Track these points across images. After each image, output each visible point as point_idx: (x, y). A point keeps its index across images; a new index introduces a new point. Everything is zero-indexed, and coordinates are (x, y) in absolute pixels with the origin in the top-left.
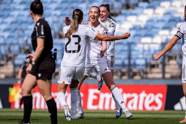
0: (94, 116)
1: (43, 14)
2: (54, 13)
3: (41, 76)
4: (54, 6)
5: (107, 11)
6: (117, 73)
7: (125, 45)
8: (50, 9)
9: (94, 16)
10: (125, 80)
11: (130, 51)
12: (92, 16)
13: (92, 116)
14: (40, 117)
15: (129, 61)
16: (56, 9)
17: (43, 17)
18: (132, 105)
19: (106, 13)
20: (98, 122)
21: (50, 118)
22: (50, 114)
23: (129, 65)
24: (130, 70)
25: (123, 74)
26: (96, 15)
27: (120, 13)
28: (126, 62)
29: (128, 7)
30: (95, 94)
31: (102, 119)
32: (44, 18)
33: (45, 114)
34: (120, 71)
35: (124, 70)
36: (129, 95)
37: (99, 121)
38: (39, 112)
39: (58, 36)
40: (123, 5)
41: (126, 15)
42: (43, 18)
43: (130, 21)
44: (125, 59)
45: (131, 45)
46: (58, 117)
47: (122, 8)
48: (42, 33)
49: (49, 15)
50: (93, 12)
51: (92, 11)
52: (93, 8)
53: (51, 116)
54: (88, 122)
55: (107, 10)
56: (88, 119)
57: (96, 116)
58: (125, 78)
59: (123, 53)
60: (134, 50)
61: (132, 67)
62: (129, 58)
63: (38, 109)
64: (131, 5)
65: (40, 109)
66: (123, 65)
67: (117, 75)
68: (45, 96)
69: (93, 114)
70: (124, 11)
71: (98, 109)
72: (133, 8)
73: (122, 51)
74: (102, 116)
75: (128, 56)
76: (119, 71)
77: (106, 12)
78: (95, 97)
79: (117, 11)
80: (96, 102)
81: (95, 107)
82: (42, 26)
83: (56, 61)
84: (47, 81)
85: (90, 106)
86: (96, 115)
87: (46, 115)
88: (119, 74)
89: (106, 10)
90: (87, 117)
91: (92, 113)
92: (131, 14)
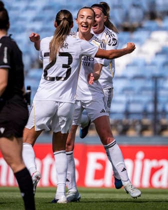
0: (97, 198)
1: (9, 30)
2: (30, 26)
3: (4, 132)
4: (30, 15)
5: (102, 16)
6: (134, 125)
7: (149, 80)
8: (24, 19)
9: (86, 23)
10: (148, 138)
11: (156, 90)
12: (83, 23)
13: (92, 197)
14: (7, 199)
15: (156, 107)
16: (35, 20)
17: (9, 33)
18: (160, 179)
19: (100, 18)
20: (102, 207)
21: (23, 201)
22: (23, 194)
23: (155, 113)
24: (156, 122)
25: (145, 128)
26: (89, 21)
27: (140, 27)
28: (150, 108)
29: (153, 16)
30: (99, 161)
31: (110, 201)
32: (11, 35)
33: (14, 193)
34: (140, 122)
35: (147, 121)
36: (154, 163)
37: (105, 206)
38: (6, 191)
39: (37, 65)
40: (145, 14)
41: (150, 30)
42: (8, 35)
43: (157, 41)
44: (148, 102)
45: (158, 80)
46: (36, 200)
47: (144, 18)
48: (5, 60)
49: (23, 30)
50: (85, 18)
51: (83, 16)
52: (85, 10)
53: (24, 198)
54: (87, 208)
55: (103, 14)
56: (87, 202)
57: (100, 198)
58: (148, 134)
59: (144, 92)
60: (163, 88)
61: (160, 117)
62: (155, 101)
63: (4, 187)
64: (158, 14)
65: (8, 185)
66: (145, 113)
67: (135, 130)
68: (13, 165)
69: (94, 194)
70: (146, 24)
71: (104, 186)
72: (162, 19)
73: (144, 89)
74: (109, 197)
75: (154, 98)
76: (138, 123)
77: (100, 16)
78: (99, 167)
79: (135, 23)
80: (99, 175)
81: (98, 183)
82: (6, 49)
83: (29, 106)
84: (15, 139)
85: (90, 181)
86: (100, 196)
87: (17, 196)
88: (138, 127)
89: (101, 14)
90: (85, 199)
91: (93, 192)
92: (159, 29)
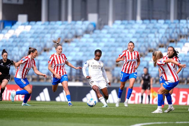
30: (184, 95)
78: (184, 97)
80: (185, 100)
81: (184, 104)
